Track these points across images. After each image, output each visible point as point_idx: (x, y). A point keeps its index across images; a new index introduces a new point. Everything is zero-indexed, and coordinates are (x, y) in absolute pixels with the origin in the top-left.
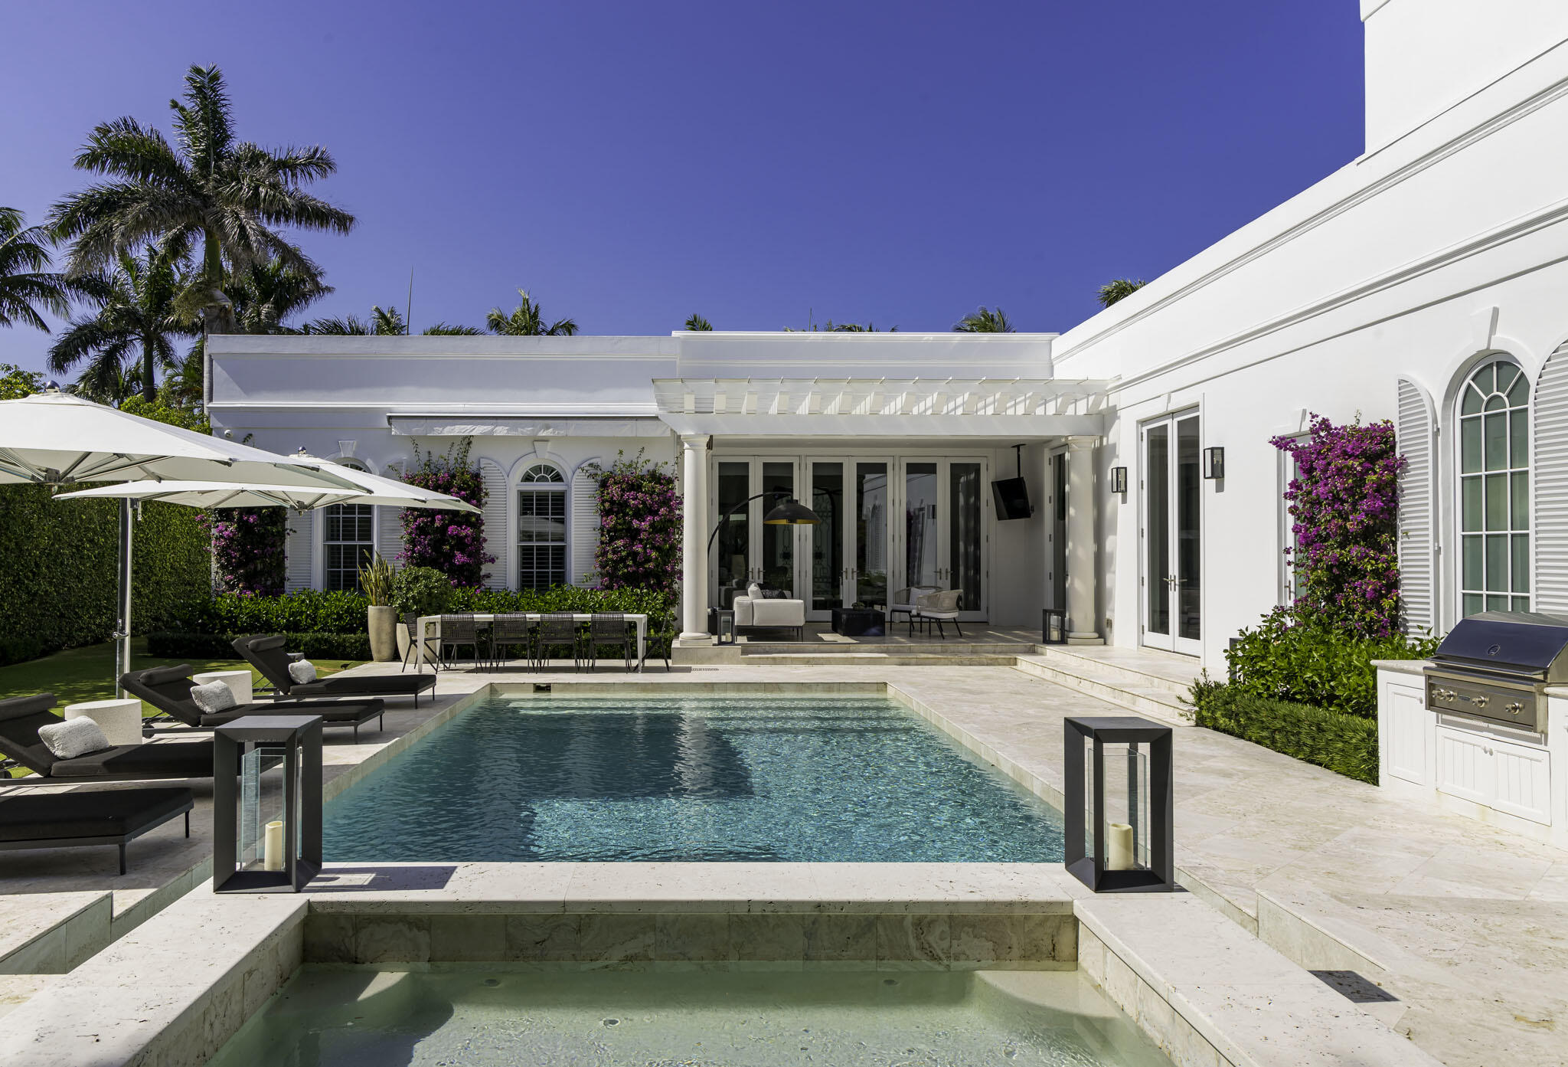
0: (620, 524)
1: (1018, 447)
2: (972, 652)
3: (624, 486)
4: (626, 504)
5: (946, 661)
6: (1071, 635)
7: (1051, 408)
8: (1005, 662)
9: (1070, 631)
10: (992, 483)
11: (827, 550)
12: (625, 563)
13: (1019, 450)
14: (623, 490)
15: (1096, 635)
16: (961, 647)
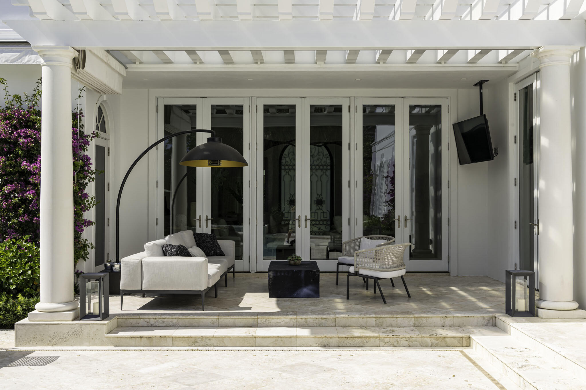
0: (10, 166)
1: (480, 84)
2: (414, 325)
3: (14, 122)
4: (15, 143)
5: (378, 341)
6: (543, 304)
7: (517, 12)
8: (456, 342)
9: (541, 299)
10: (454, 125)
11: (326, 197)
12: (16, 211)
13: (481, 88)
14: (14, 127)
15: (576, 305)
16: (401, 319)
